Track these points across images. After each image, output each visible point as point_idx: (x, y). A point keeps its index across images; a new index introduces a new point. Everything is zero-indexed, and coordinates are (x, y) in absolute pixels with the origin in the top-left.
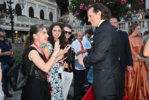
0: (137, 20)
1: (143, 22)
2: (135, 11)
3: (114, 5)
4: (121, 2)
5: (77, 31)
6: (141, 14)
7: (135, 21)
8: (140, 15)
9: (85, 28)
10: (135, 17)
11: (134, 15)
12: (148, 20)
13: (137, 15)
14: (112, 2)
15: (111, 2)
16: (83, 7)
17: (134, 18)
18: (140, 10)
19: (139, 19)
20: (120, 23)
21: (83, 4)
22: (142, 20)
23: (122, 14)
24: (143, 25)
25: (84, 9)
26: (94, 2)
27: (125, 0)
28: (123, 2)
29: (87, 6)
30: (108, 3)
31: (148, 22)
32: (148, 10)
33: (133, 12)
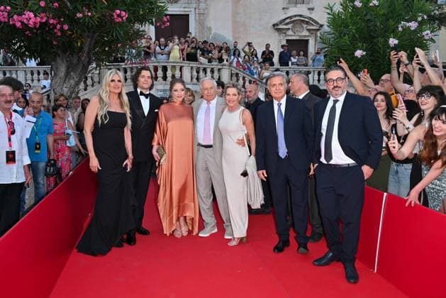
3: (98, 22)
4: (113, 16)
6: (177, 48)
7: (163, 64)
10: (162, 55)
11: (162, 49)
12: (192, 65)
13: (167, 48)
14: (90, 14)
15: (89, 12)
16: (8, 15)
17: (160, 57)
20: (126, 66)
21: (9, 8)
22: (178, 62)
23: (119, 45)
24: (181, 75)
25: (11, 23)
26: (40, 6)
27: (123, 13)
28: (119, 16)
29: (20, 14)
30: (79, 15)
31: (192, 68)
32: (193, 42)
33: (159, 41)
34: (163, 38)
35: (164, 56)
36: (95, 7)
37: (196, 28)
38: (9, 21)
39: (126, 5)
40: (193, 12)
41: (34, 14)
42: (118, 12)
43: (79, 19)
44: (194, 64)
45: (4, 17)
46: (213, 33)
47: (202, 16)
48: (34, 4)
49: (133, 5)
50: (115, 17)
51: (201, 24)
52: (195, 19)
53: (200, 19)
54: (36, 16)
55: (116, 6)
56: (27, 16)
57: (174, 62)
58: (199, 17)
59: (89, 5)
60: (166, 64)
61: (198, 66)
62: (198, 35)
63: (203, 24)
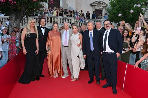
0: (52, 16)
1: (57, 18)
2: (50, 8)
6: (55, 11)
8: (54, 12)
10: (50, 13)
11: (50, 12)
12: (61, 18)
13: (52, 11)
18: (55, 7)
20: (37, 17)
23: (35, 10)
24: (57, 21)
32: (61, 9)
33: (49, 8)
34: (51, 7)
35: (51, 14)
37: (62, 4)
44: (62, 17)
46: (69, 6)
52: (62, 1)
53: (64, 1)
57: (54, 16)
61: (63, 18)
62: (63, 7)
63: (65, 3)
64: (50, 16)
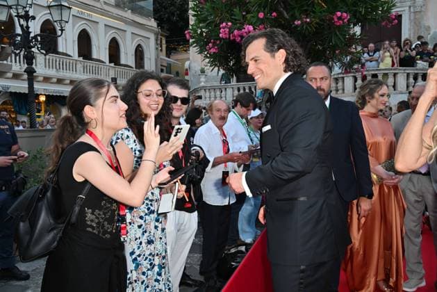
0: (377, 70)
1: (395, 75)
3: (316, 28)
4: (333, 19)
5: (210, 97)
6: (388, 54)
7: (373, 72)
8: (385, 57)
9: (233, 91)
10: (371, 61)
11: (370, 56)
12: (408, 72)
13: (377, 55)
14: (308, 20)
15: (306, 18)
16: (230, 31)
17: (368, 64)
18: (387, 42)
19: (382, 66)
21: (230, 24)
22: (391, 69)
24: (395, 83)
25: (232, 38)
26: (258, 18)
27: (345, 15)
28: (340, 18)
29: (239, 29)
30: (298, 22)
31: (408, 75)
32: (407, 44)
33: (367, 47)
34: (373, 43)
35: (374, 63)
36: (314, 12)
37: (410, 30)
38: (230, 37)
39: (347, 5)
40: (407, 12)
41: (253, 27)
42: (339, 14)
43: (297, 26)
44: (411, 70)
45: (226, 34)
46: (432, 33)
47: (418, 14)
48: (253, 17)
49: (355, 4)
50: (336, 20)
51: (416, 23)
52: (410, 19)
53: (415, 18)
54: (254, 29)
55: (336, 9)
56: (246, 30)
57: (386, 69)
58: (415, 15)
59: (306, 11)
60: (376, 72)
61: (416, 72)
62: (412, 35)
63: (420, 23)
64: (373, 70)
